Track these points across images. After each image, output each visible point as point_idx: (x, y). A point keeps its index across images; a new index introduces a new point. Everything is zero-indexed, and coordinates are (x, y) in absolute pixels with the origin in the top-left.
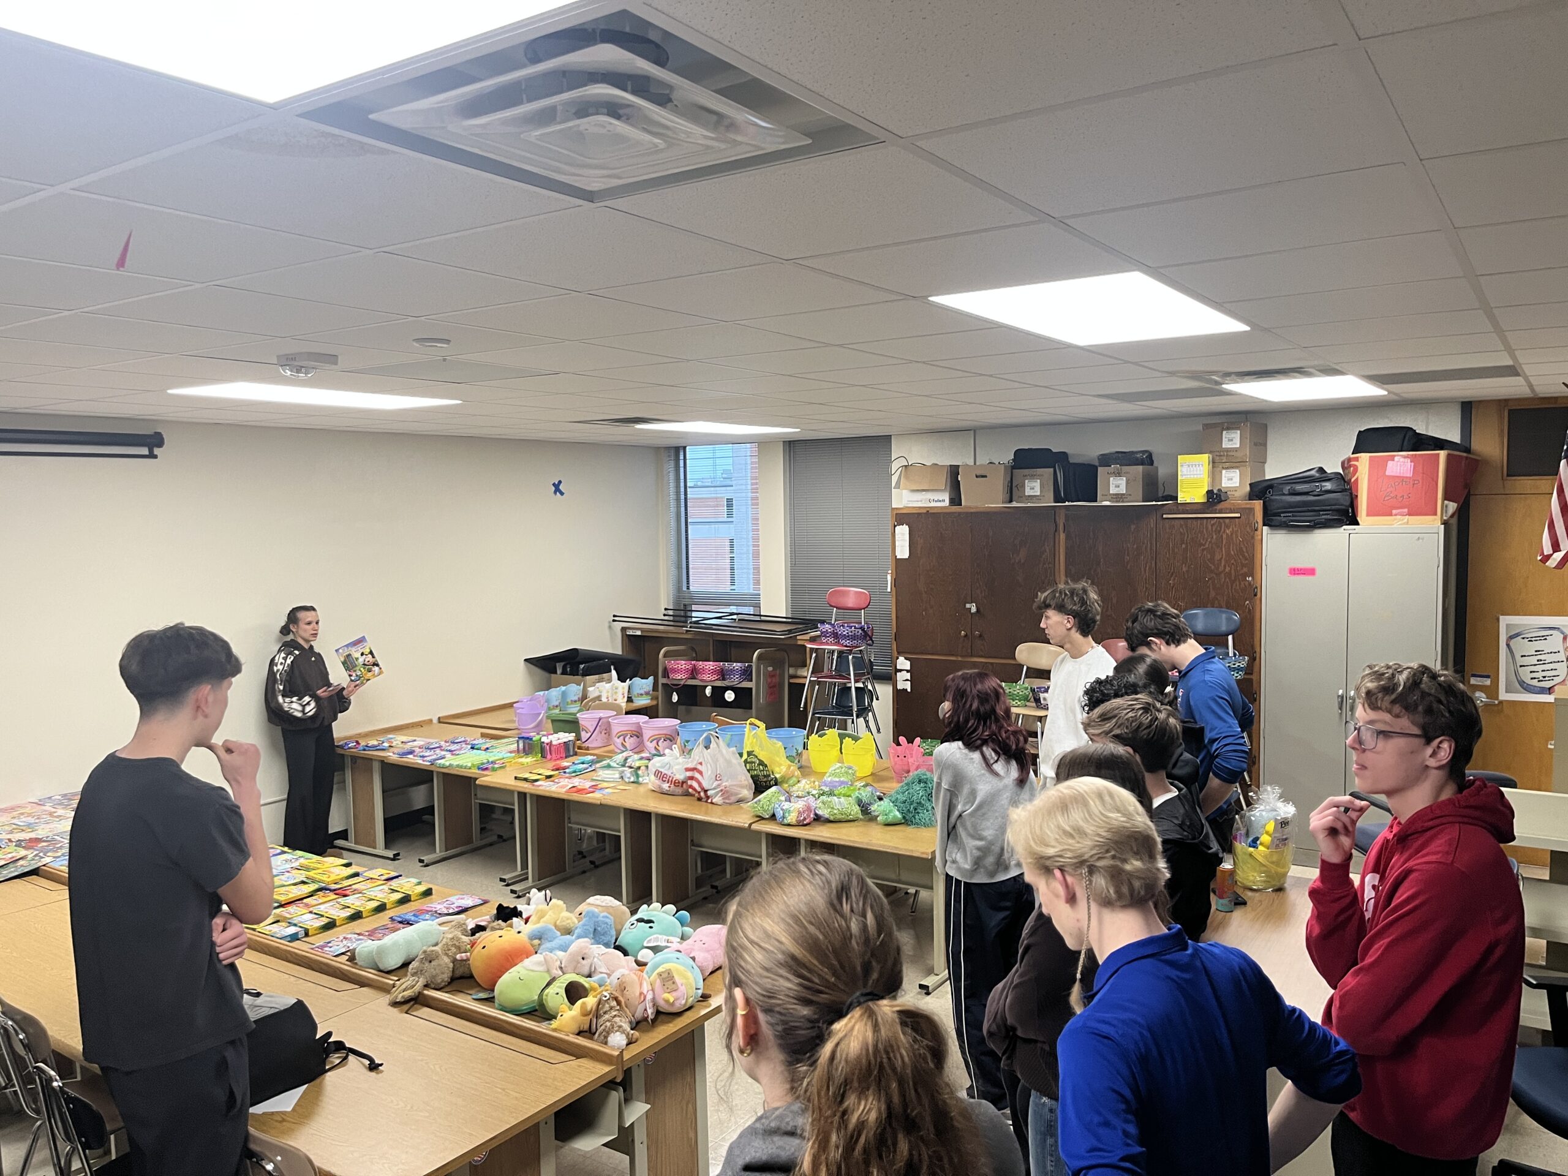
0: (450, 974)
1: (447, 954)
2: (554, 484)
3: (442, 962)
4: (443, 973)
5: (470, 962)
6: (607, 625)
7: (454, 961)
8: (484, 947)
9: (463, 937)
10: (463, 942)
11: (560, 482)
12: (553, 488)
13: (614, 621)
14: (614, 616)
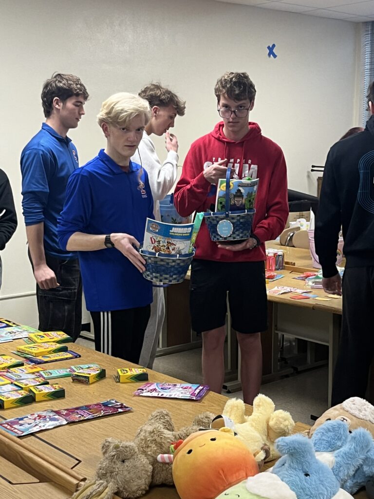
0: (148, 480)
1: (145, 453)
2: (269, 48)
3: (138, 464)
4: (139, 478)
5: (173, 466)
6: (306, 174)
7: (154, 462)
8: (190, 452)
9: (166, 431)
10: (166, 438)
11: (274, 46)
12: (268, 51)
13: (312, 170)
14: (313, 166)
